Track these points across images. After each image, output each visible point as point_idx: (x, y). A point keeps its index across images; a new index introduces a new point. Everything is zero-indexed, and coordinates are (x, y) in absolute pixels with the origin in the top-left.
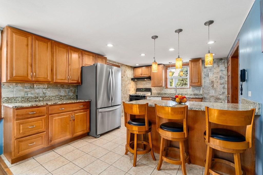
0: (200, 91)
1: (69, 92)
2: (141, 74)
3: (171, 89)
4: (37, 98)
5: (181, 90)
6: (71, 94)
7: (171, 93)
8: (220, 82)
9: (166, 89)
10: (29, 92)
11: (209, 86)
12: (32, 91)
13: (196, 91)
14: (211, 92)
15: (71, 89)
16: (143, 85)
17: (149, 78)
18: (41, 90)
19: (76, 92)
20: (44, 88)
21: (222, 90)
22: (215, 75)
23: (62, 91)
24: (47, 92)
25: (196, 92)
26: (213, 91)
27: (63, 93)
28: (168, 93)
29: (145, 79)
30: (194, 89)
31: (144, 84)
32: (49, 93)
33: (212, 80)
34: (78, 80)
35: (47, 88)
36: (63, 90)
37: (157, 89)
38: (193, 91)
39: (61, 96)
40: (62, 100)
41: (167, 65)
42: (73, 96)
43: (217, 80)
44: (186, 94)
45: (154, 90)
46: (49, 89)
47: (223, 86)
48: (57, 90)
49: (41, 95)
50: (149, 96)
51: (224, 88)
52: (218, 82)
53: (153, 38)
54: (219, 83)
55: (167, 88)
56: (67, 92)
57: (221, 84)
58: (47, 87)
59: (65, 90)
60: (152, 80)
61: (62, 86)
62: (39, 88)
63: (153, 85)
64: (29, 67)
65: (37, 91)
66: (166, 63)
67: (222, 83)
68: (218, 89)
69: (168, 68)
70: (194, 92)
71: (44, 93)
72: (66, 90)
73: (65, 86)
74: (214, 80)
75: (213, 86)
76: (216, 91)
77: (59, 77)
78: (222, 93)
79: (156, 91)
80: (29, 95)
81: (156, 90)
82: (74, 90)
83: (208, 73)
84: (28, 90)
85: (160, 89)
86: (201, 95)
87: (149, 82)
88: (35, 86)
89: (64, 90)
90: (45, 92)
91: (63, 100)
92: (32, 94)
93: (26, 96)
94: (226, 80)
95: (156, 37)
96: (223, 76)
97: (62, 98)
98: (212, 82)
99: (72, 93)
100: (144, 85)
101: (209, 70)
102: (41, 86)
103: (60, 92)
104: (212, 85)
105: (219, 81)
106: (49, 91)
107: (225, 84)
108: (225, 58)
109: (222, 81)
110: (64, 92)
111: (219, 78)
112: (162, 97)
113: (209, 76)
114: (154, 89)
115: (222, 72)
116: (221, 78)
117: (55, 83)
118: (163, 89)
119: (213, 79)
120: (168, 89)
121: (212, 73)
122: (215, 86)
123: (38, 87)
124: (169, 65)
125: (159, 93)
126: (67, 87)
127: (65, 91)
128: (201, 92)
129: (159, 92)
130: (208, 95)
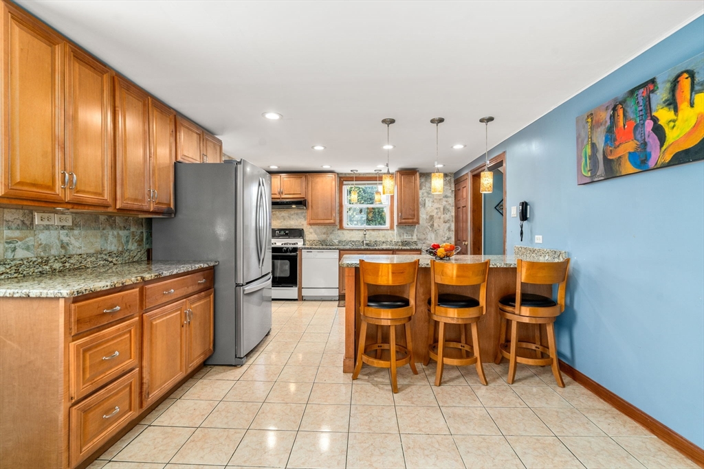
0: (412, 236)
1: (128, 242)
2: (280, 193)
3: (352, 230)
4: (47, 262)
5: (373, 233)
6: (133, 246)
7: (353, 240)
8: (444, 218)
9: (339, 231)
10: (19, 243)
11: (426, 225)
12: (27, 239)
13: (405, 235)
14: (429, 237)
15: (132, 230)
16: (280, 221)
17: (301, 203)
18: (54, 233)
19: (144, 240)
20: (63, 227)
21: (446, 234)
22: (436, 205)
23: (110, 238)
24: (73, 241)
25: (406, 237)
26: (433, 236)
27: (113, 245)
28: (344, 239)
29: (294, 206)
30: (402, 231)
31: (283, 216)
32: (77, 244)
33: (431, 214)
34: (170, 205)
35: (71, 229)
36: (113, 235)
37: (318, 231)
38: (400, 236)
39: (110, 254)
40: (111, 268)
41: (344, 176)
42: (139, 254)
43: (439, 216)
44: (383, 242)
45: (311, 233)
46: (76, 232)
47: (448, 225)
48: (99, 233)
49: (54, 252)
50: (308, 249)
51: (449, 229)
52: (440, 218)
53: (384, 121)
54: (442, 220)
55: (341, 228)
56: (124, 240)
57: (445, 222)
58: (70, 223)
59: (118, 234)
60: (310, 207)
61: (111, 221)
62: (47, 228)
63: (312, 222)
64: (58, 155)
65: (43, 237)
66: (345, 169)
67: (446, 219)
68: (441, 232)
69: (345, 182)
70: (402, 237)
71: (64, 246)
72: (122, 233)
73: (118, 219)
74: (434, 214)
75: (432, 226)
76: (437, 234)
77: (130, 193)
78: (446, 238)
79: (316, 236)
80: (21, 254)
81: (316, 234)
82: (139, 232)
83: (425, 200)
84: (17, 234)
85: (324, 230)
86: (415, 243)
87: (297, 214)
88: (37, 221)
89: (115, 233)
90: (65, 239)
91: (115, 267)
92: (28, 249)
93: (10, 255)
94: (453, 214)
95: (392, 121)
96: (448, 207)
97: (112, 262)
98: (432, 217)
99: (136, 244)
100: (284, 219)
101: (425, 194)
102: (55, 220)
103: (106, 240)
104: (431, 223)
105: (442, 216)
106: (77, 239)
107: (451, 222)
108: (451, 173)
109: (447, 216)
110: (115, 241)
111: (442, 210)
112: (340, 250)
113: (426, 205)
114: (311, 230)
115: (446, 199)
116: (445, 210)
117: (120, 210)
118: (333, 231)
119: (433, 211)
120: (345, 232)
121: (431, 200)
122: (435, 224)
123: (46, 223)
124: (352, 176)
125: (324, 241)
126: (122, 225)
127: (119, 236)
128: (415, 238)
129: (324, 237)
130: (424, 243)
